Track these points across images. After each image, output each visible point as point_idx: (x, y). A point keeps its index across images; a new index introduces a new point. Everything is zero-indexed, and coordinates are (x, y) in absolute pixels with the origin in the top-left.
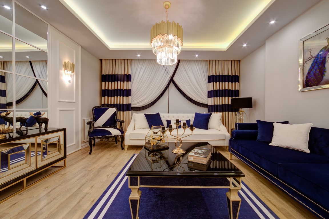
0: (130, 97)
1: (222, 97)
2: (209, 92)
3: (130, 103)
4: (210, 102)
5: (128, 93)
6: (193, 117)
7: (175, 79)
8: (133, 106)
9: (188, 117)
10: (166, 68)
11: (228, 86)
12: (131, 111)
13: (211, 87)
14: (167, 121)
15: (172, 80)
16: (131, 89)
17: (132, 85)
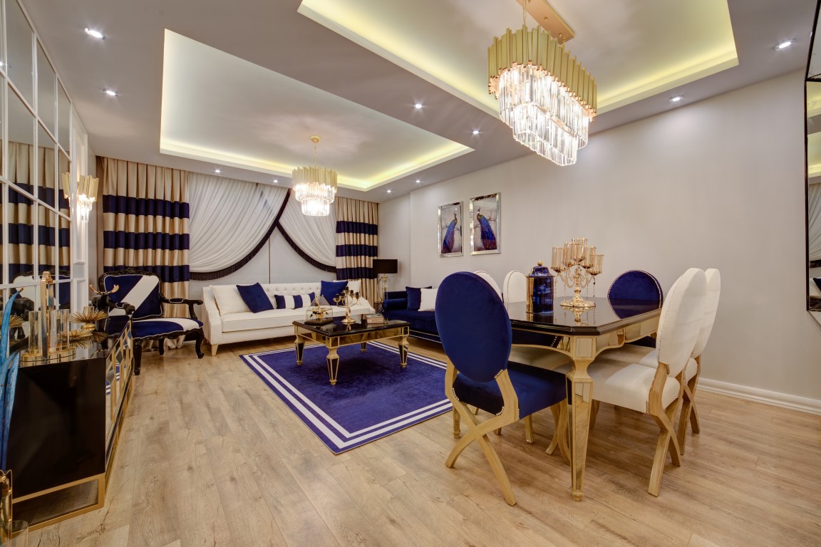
0: (186, 251)
1: (357, 255)
2: (337, 247)
3: (186, 263)
4: (341, 263)
5: (182, 242)
6: (318, 288)
7: (282, 221)
8: (192, 269)
9: (310, 289)
10: (266, 201)
11: (364, 239)
12: (188, 280)
13: (343, 239)
14: (276, 297)
15: (276, 224)
16: (188, 235)
17: (192, 226)
